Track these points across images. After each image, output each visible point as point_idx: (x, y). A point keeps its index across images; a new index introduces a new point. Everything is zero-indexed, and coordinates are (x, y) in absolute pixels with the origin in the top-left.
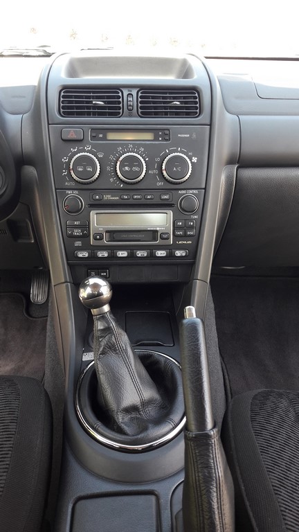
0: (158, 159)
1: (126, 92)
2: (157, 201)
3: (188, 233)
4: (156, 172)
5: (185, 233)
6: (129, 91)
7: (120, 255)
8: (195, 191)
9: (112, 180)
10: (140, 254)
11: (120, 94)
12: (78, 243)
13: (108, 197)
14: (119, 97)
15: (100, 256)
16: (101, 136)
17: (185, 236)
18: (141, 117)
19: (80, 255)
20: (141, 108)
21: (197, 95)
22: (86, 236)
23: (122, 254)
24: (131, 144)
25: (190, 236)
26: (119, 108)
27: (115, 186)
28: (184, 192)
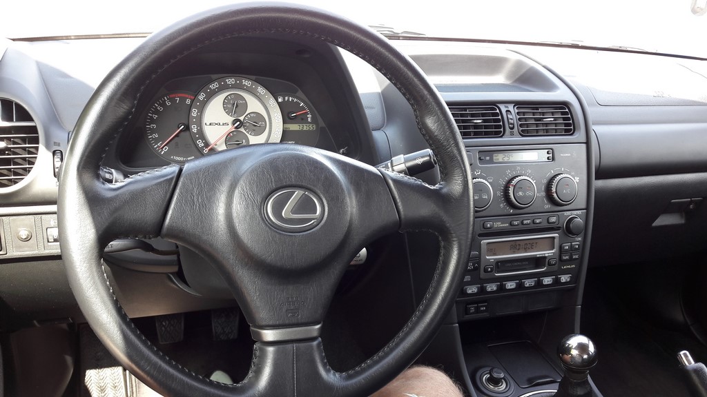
0: (545, 181)
1: (504, 109)
2: (545, 225)
3: (574, 257)
4: (543, 194)
5: (571, 257)
6: (506, 107)
7: (509, 287)
8: (579, 212)
9: (501, 205)
10: (528, 283)
11: (498, 111)
12: (467, 278)
13: (499, 225)
14: (497, 114)
15: (489, 290)
16: (488, 158)
17: (571, 260)
18: (523, 136)
19: (469, 292)
20: (521, 125)
21: (567, 110)
22: (476, 269)
23: (510, 285)
24: (518, 166)
25: (576, 259)
26: (499, 127)
27: (505, 212)
28: (569, 213)
